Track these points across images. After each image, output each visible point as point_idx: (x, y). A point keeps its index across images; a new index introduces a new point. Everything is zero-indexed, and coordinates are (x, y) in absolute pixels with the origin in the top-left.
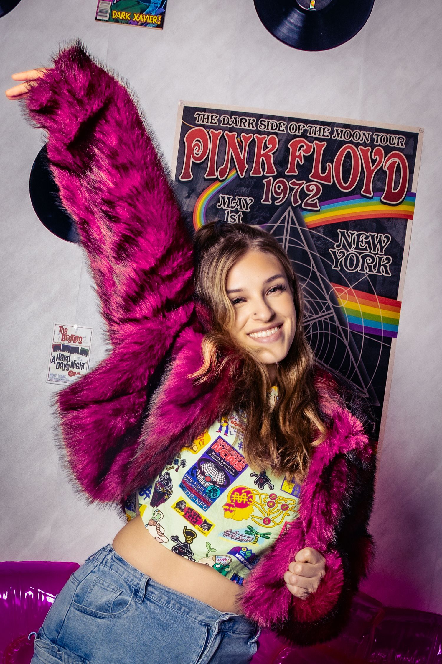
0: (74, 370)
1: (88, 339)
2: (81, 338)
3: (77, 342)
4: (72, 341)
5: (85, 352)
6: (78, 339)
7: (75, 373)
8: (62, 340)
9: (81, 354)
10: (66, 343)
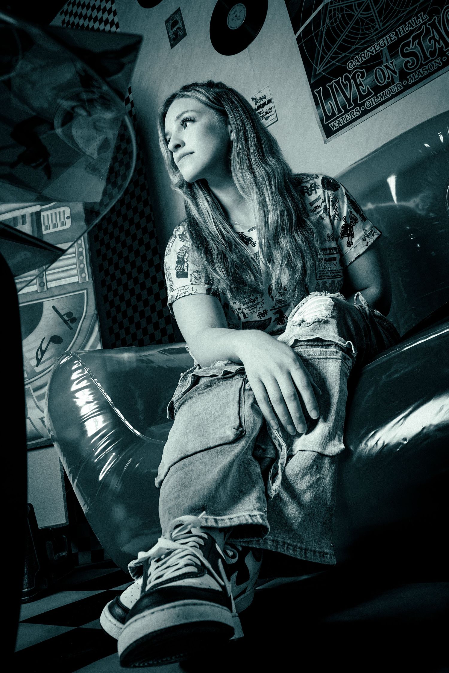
0: (268, 115)
1: (269, 94)
2: (265, 95)
3: (264, 99)
4: (261, 101)
5: (270, 101)
6: (264, 97)
7: (269, 117)
8: (256, 105)
9: (268, 104)
10: (258, 104)
